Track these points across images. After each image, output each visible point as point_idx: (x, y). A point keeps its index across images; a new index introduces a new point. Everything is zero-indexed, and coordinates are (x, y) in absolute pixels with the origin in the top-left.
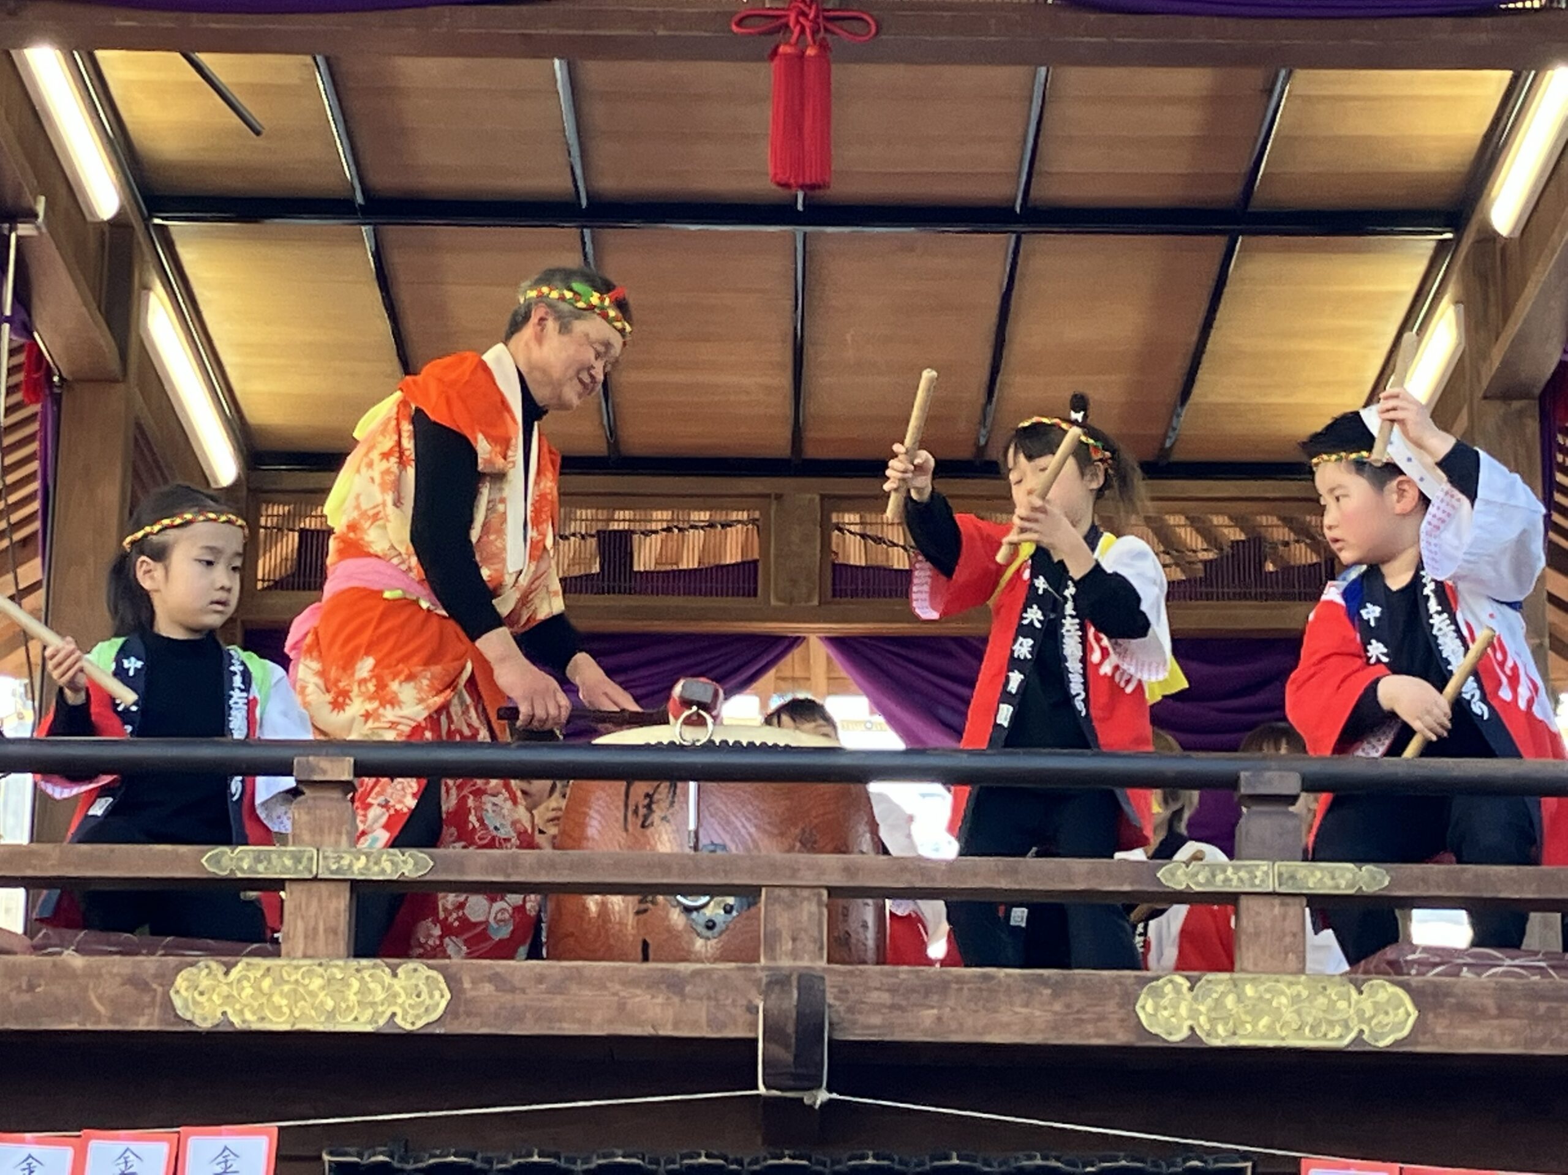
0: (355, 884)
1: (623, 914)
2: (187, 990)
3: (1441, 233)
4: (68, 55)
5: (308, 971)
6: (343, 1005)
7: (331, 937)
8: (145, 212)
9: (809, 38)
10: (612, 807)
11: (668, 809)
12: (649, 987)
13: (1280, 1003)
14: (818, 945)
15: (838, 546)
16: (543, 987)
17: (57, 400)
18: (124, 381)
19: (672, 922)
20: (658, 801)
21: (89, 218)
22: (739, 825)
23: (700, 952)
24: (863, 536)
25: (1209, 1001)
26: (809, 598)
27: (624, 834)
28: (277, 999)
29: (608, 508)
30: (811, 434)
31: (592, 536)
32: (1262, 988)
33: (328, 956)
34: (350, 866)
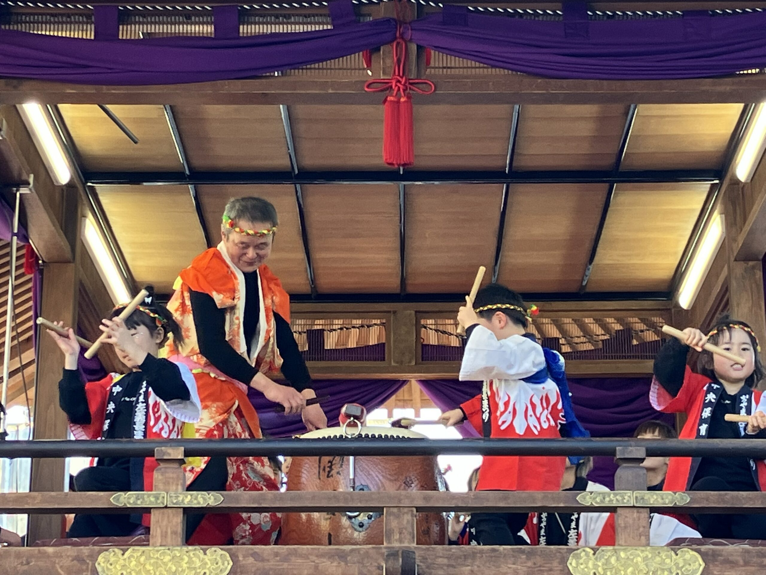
0: (185, 509)
1: (319, 520)
2: (104, 563)
3: (713, 180)
4: (45, 107)
5: (163, 553)
6: (180, 569)
7: (174, 536)
8: (83, 180)
9: (402, 94)
10: (313, 468)
11: (340, 468)
12: (329, 558)
13: (637, 561)
14: (412, 535)
15: (424, 334)
16: (278, 558)
17: (41, 272)
18: (73, 262)
19: (343, 524)
20: (335, 464)
21: (55, 184)
22: (374, 475)
23: (356, 538)
24: (436, 331)
25: (603, 560)
26: (410, 362)
27: (318, 481)
28: (148, 567)
29: (312, 319)
30: (409, 282)
31: (305, 332)
32: (629, 553)
33: (172, 545)
34: (183, 500)
